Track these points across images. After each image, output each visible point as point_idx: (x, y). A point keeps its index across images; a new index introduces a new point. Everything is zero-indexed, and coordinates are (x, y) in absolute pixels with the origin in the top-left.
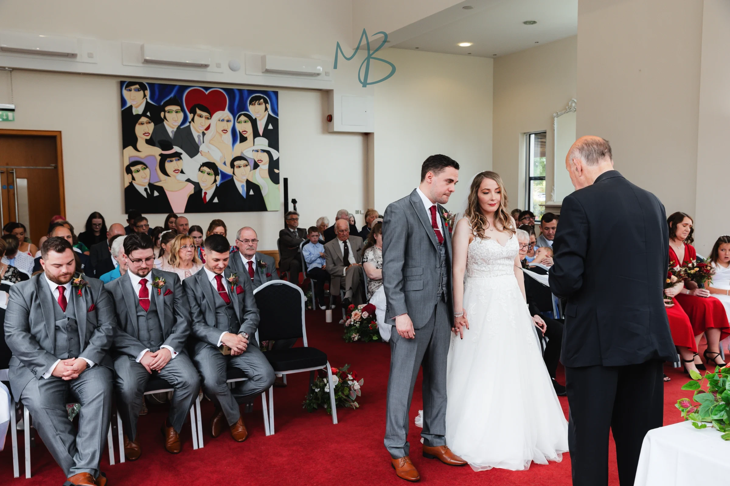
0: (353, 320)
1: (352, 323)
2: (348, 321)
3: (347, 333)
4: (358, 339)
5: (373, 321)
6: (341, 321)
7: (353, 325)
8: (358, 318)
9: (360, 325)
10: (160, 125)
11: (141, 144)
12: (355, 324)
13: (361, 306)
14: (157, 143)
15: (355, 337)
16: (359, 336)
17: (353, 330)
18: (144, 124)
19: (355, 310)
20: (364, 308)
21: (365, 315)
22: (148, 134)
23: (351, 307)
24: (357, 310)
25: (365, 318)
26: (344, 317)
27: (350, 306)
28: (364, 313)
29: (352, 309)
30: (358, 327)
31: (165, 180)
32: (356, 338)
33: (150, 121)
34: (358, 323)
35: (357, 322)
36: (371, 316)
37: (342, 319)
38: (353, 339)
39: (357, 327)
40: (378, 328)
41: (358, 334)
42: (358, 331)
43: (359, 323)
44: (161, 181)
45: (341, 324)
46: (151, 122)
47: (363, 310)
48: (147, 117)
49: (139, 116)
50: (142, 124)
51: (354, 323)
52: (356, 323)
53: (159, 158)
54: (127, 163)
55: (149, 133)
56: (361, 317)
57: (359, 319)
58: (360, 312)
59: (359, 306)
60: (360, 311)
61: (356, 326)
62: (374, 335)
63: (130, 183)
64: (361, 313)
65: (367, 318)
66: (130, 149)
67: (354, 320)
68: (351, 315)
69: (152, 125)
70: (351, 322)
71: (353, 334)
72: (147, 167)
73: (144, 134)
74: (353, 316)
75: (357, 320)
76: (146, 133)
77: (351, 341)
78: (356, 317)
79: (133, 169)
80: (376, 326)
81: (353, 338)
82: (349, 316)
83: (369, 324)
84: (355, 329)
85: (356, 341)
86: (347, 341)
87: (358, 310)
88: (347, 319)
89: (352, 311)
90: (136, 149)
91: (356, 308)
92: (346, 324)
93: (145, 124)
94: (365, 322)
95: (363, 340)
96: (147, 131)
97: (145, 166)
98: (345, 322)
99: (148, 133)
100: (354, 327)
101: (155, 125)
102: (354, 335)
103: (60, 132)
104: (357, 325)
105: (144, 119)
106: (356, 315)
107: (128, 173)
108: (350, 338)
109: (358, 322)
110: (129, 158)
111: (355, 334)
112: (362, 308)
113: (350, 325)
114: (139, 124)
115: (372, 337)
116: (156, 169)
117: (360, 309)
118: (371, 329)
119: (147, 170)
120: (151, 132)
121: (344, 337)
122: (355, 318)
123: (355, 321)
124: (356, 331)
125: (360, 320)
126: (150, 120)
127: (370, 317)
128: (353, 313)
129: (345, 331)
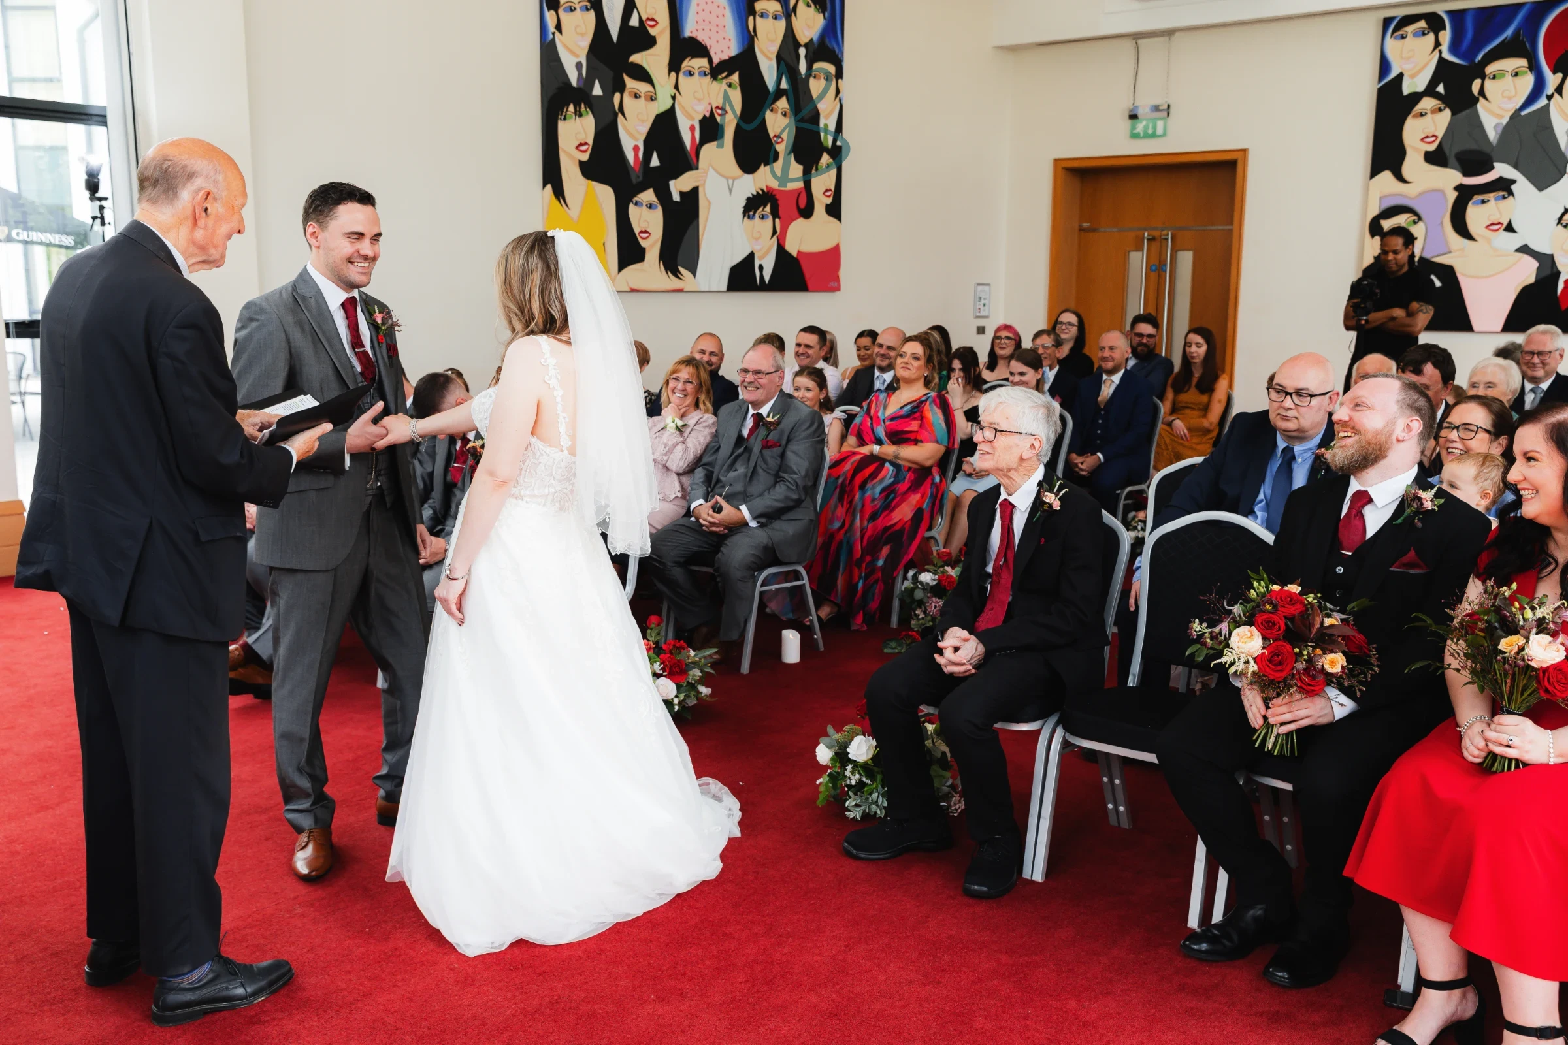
10: (1467, 111)
11: (1413, 164)
14: (1452, 160)
18: (1426, 114)
22: (1433, 139)
31: (1462, 250)
33: (1442, 106)
44: (1450, 252)
46: (1445, 108)
48: (1437, 96)
49: (1416, 97)
50: (1421, 115)
53: (1453, 195)
54: (1374, 211)
55: (1437, 137)
63: (1375, 258)
66: (1386, 176)
69: (1447, 114)
72: (1420, 219)
73: (1422, 140)
76: (1427, 137)
79: (1387, 224)
90: (1400, 178)
93: (1429, 115)
96: (1430, 131)
97: (1415, 218)
99: (1434, 136)
101: (1453, 114)
103: (1245, 151)
105: (1427, 103)
107: (1373, 235)
110: (1381, 198)
114: (1415, 116)
116: (1442, 223)
119: (1421, 224)
120: (1440, 134)
126: (1443, 103)
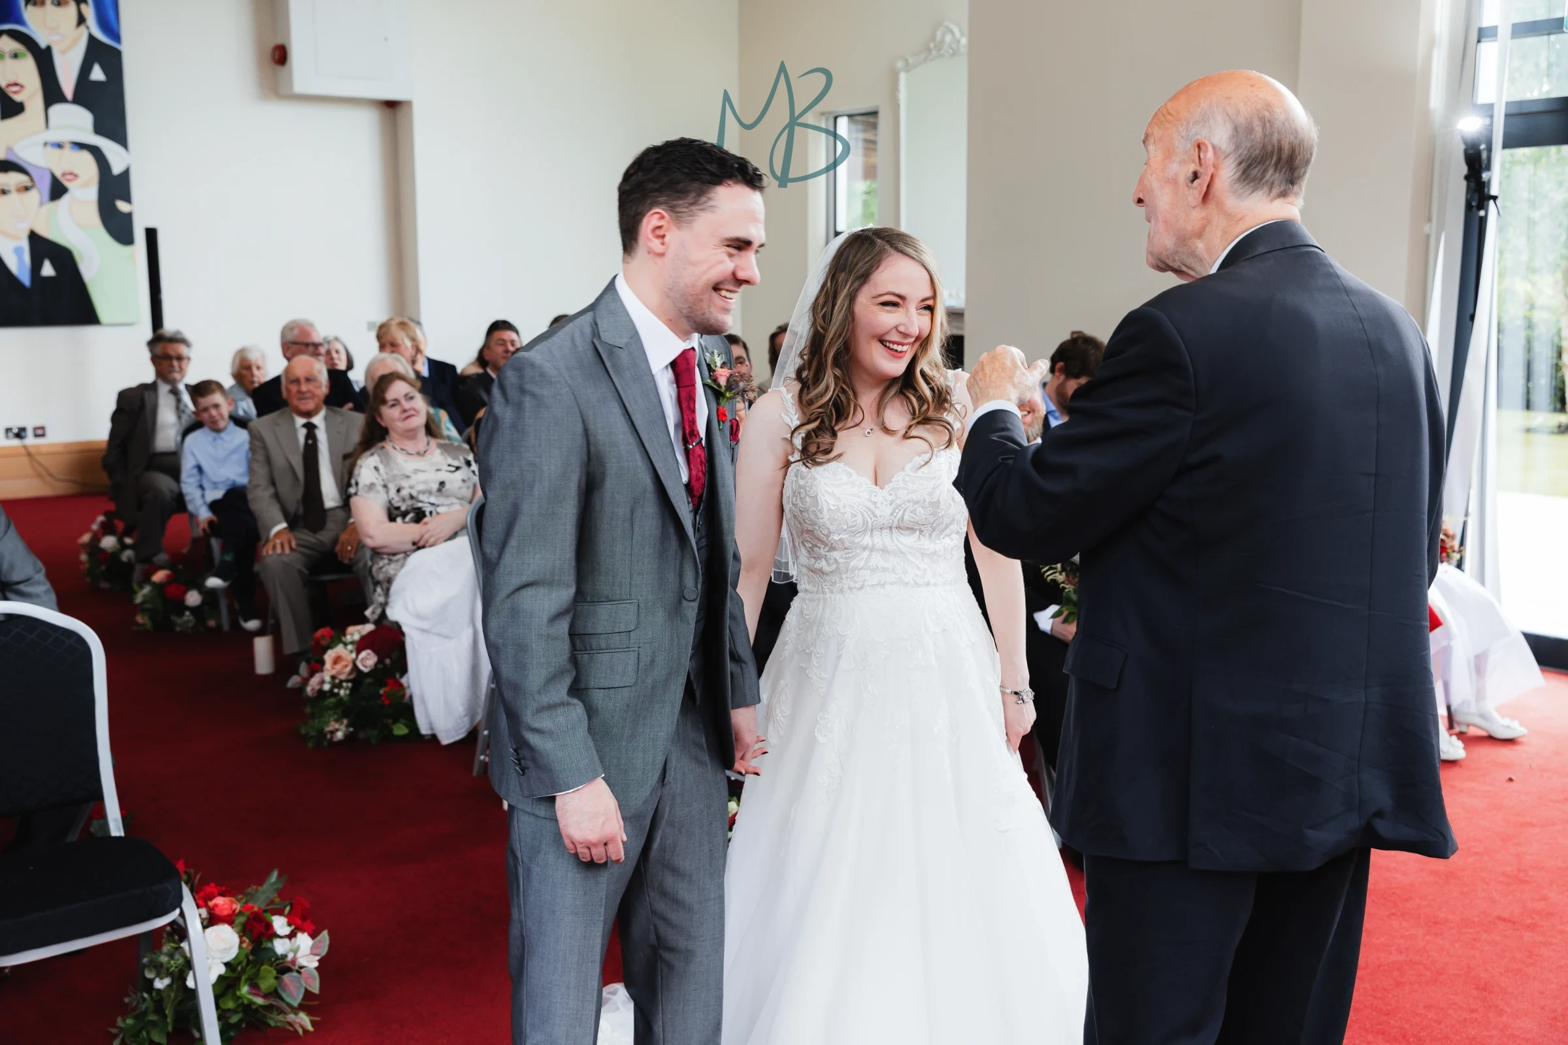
0: (327, 678)
1: (327, 687)
2: (314, 681)
3: (312, 716)
4: (348, 737)
5: (394, 677)
6: (294, 681)
7: (331, 691)
8: (344, 670)
9: (352, 690)
12: (336, 690)
13: (355, 633)
15: (337, 730)
16: (348, 726)
17: (330, 709)
19: (336, 645)
20: (363, 638)
21: (368, 660)
23: (323, 636)
24: (340, 648)
25: (366, 670)
26: (303, 669)
27: (319, 633)
28: (363, 654)
29: (325, 642)
30: (346, 699)
32: (340, 735)
34: (344, 684)
35: (341, 682)
36: (388, 661)
37: (297, 673)
38: (332, 738)
39: (341, 699)
40: (411, 697)
41: (345, 721)
42: (344, 710)
43: (350, 685)
45: (293, 690)
47: (361, 646)
51: (334, 686)
52: (340, 686)
56: (355, 667)
57: (350, 674)
58: (351, 652)
59: (351, 629)
60: (350, 647)
61: (338, 694)
62: (395, 721)
64: (354, 655)
65: (374, 672)
67: (333, 678)
68: (322, 663)
70: (323, 682)
71: (327, 723)
74: (328, 665)
75: (343, 677)
77: (325, 744)
78: (338, 667)
80: (404, 695)
81: (332, 732)
82: (317, 666)
83: (381, 687)
84: (335, 707)
85: (340, 742)
86: (310, 745)
87: (345, 644)
88: (312, 674)
89: (325, 650)
91: (338, 637)
92: (309, 689)
94: (369, 680)
95: (361, 735)
98: (306, 681)
100: (332, 700)
102: (333, 725)
104: (342, 692)
106: (337, 660)
108: (321, 734)
109: (347, 681)
111: (337, 721)
112: (357, 637)
113: (321, 693)
115: (391, 730)
117: (352, 643)
118: (387, 702)
121: (303, 731)
122: (334, 672)
123: (337, 681)
124: (339, 711)
125: (352, 677)
127: (385, 665)
128: (329, 656)
129: (308, 710)
